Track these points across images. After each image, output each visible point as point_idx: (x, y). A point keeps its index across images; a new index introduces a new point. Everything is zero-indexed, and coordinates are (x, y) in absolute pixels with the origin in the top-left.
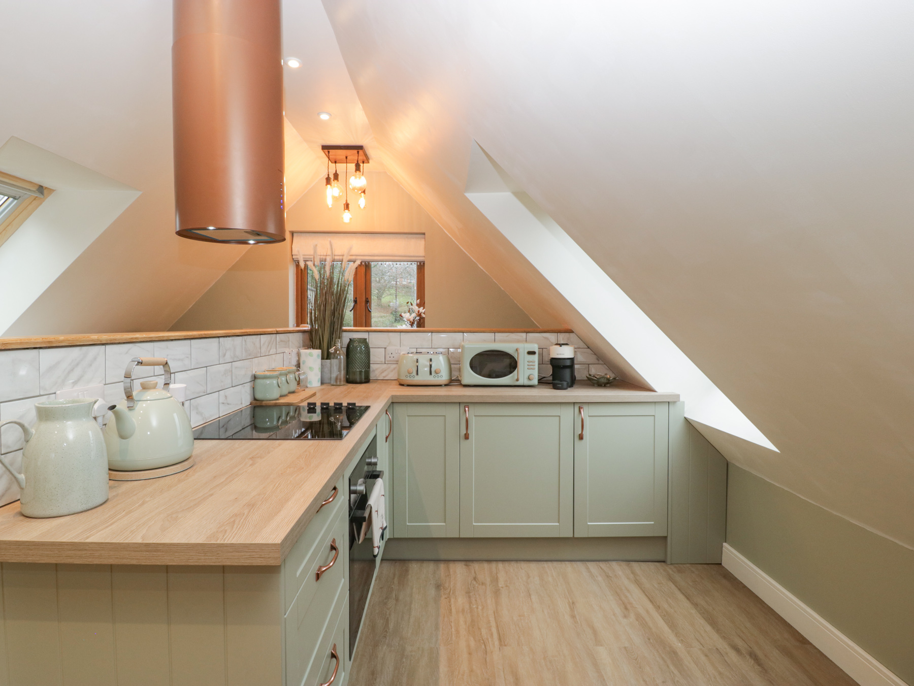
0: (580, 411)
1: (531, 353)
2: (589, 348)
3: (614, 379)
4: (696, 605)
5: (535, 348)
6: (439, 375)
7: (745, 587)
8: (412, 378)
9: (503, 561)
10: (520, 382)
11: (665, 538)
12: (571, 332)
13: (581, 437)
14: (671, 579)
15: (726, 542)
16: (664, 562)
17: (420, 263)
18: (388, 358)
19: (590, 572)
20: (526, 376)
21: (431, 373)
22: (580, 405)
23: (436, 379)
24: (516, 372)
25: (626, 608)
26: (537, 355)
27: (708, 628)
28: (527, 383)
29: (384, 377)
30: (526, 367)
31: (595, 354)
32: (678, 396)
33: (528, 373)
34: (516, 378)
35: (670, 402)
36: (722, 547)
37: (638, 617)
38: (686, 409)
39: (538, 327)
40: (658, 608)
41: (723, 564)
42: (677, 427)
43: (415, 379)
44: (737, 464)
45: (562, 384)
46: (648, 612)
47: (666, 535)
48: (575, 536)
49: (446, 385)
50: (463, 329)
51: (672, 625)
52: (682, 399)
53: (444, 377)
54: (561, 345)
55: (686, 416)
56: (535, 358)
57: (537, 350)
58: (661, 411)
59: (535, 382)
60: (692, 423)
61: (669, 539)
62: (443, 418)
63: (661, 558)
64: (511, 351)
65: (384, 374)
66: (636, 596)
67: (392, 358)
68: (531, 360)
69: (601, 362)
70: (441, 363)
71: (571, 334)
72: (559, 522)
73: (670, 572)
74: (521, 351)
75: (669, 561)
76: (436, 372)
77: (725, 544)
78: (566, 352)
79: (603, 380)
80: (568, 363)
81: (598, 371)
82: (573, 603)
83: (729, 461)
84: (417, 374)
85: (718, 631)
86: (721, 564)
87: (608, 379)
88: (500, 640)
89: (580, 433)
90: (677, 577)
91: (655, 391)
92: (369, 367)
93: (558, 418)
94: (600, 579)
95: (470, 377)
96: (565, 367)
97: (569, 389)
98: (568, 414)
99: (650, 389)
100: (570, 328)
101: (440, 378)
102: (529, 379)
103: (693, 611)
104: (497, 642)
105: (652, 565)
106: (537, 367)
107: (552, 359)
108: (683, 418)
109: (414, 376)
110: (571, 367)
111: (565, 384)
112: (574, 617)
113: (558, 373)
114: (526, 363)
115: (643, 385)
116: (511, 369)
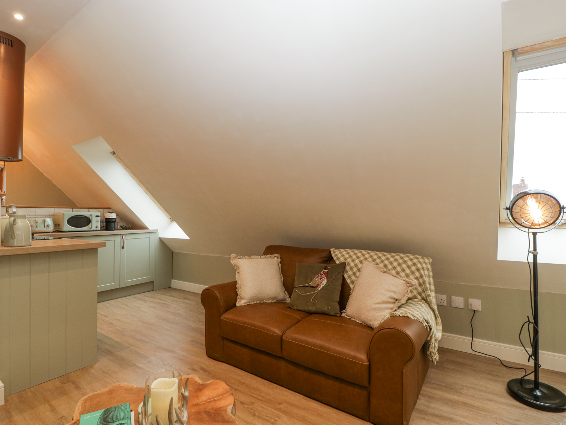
0: (123, 238)
1: (98, 216)
2: (118, 215)
4: (167, 295)
5: (99, 214)
6: (49, 227)
8: (33, 229)
10: (94, 228)
11: (153, 282)
13: (123, 248)
14: (156, 293)
20: (95, 226)
21: (45, 227)
22: (122, 235)
23: (48, 229)
24: (90, 224)
25: (145, 301)
26: (100, 217)
27: (172, 298)
28: (95, 229)
30: (95, 222)
31: (120, 218)
32: (157, 230)
33: (96, 225)
34: (91, 227)
35: (154, 232)
36: (171, 281)
37: (150, 301)
38: (160, 234)
39: (78, 206)
40: (155, 298)
41: (172, 287)
42: (157, 241)
43: (35, 230)
44: (176, 251)
46: (153, 300)
47: (153, 280)
48: (121, 287)
49: (52, 232)
50: (55, 207)
52: (158, 231)
53: (51, 228)
54: (110, 213)
55: (160, 237)
56: (99, 218)
58: (152, 236)
59: (99, 228)
60: (161, 239)
61: (155, 282)
63: (152, 290)
64: (88, 216)
66: (147, 298)
68: (97, 219)
69: (123, 221)
70: (49, 221)
72: (114, 283)
74: (93, 216)
75: (155, 290)
77: (172, 280)
78: (113, 216)
79: (127, 227)
80: (114, 220)
81: (124, 224)
82: (126, 305)
83: (173, 250)
84: (37, 227)
85: (174, 297)
86: (171, 287)
87: (129, 227)
89: (123, 246)
90: (158, 292)
93: (113, 241)
95: (67, 227)
96: (113, 222)
98: (117, 239)
100: (110, 207)
101: (50, 229)
102: (97, 227)
103: (166, 296)
104: (105, 317)
105: (149, 292)
106: (100, 222)
107: (106, 219)
108: (159, 238)
109: (35, 229)
110: (115, 222)
111: (114, 229)
112: (129, 307)
113: (108, 225)
114: (95, 221)
115: (144, 228)
116: (88, 223)
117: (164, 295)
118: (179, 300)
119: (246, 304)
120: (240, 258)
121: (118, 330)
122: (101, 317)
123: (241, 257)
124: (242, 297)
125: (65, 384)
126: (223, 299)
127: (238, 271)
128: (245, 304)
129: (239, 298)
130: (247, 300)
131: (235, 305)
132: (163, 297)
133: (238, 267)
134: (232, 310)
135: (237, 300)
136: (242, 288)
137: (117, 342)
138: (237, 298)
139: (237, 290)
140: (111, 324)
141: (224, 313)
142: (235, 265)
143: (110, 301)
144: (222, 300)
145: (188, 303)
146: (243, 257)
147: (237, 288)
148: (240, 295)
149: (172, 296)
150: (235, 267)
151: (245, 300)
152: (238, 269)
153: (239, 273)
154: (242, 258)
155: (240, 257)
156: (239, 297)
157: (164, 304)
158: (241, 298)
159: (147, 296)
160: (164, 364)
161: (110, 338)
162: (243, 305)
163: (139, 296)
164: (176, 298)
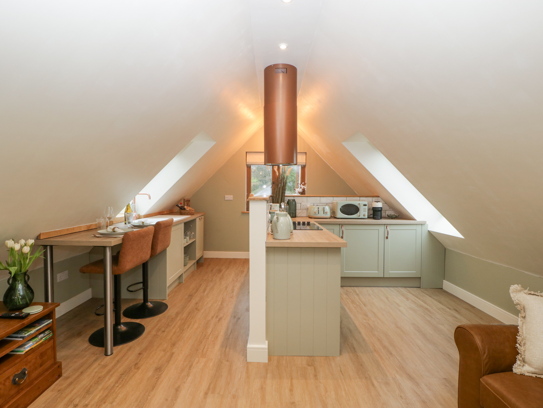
0: (387, 228)
1: (366, 205)
2: (386, 203)
3: (398, 216)
4: (434, 299)
5: (366, 203)
7: (452, 294)
8: (316, 215)
9: (356, 287)
10: (362, 216)
11: (420, 278)
12: (379, 197)
13: (387, 238)
14: (423, 292)
15: (444, 280)
16: (419, 288)
17: (303, 166)
18: (302, 208)
19: (391, 290)
20: (363, 214)
21: (324, 213)
22: (386, 225)
23: (326, 215)
24: (359, 212)
25: (407, 299)
27: (439, 304)
29: (300, 215)
30: (363, 211)
31: (389, 206)
33: (363, 213)
34: (359, 215)
35: (422, 224)
37: (412, 301)
38: (428, 227)
40: (419, 299)
41: (443, 289)
42: (425, 234)
44: (449, 248)
45: (378, 217)
46: (416, 300)
47: (420, 277)
48: (385, 277)
49: (329, 218)
51: (425, 303)
52: (427, 223)
53: (329, 215)
54: (377, 202)
55: (429, 230)
56: (366, 207)
57: (367, 204)
58: (419, 228)
59: (366, 217)
60: (430, 232)
61: (422, 278)
62: (333, 230)
63: (419, 286)
64: (357, 204)
65: (300, 214)
66: (410, 296)
67: (303, 208)
68: (365, 208)
69: (391, 210)
70: (327, 209)
71: (379, 198)
72: (378, 271)
73: (422, 290)
74: (361, 204)
75: (422, 287)
76: (326, 213)
78: (379, 205)
79: (394, 216)
80: (380, 209)
81: (391, 213)
82: (387, 297)
83: (446, 247)
84: (319, 213)
85: (442, 304)
87: (396, 216)
88: (364, 305)
89: (387, 236)
90: (425, 291)
91: (416, 220)
92: (296, 211)
93: (378, 230)
94: (395, 292)
95: (340, 214)
96: (379, 211)
97: (381, 220)
98: (382, 229)
99: (415, 220)
100: (378, 195)
102: (364, 215)
103: (433, 300)
104: (363, 306)
105: (415, 289)
106: (367, 211)
107: (373, 208)
108: (427, 231)
109: (317, 215)
110: (381, 211)
111: (379, 217)
112: (388, 301)
113: (375, 213)
114: (363, 209)
115: (411, 218)
116: (357, 212)
117: (430, 297)
118: (448, 310)
119: (534, 375)
120: (530, 294)
121: (370, 325)
122: (361, 304)
123: (532, 293)
124: (526, 360)
125: (309, 366)
126: (486, 352)
127: (523, 315)
128: (530, 375)
129: (519, 360)
130: (535, 368)
131: (509, 369)
132: (429, 299)
133: (524, 308)
134: (502, 374)
135: (515, 362)
136: (527, 346)
137: (364, 340)
138: (516, 358)
139: (518, 345)
140: (367, 315)
141: (487, 375)
142: (518, 304)
143: (374, 288)
144: (484, 353)
145: (457, 318)
146: (536, 293)
147: (518, 342)
148: (523, 356)
149: (440, 302)
150: (518, 307)
151: (532, 367)
152: (522, 311)
153: (524, 317)
154: (533, 295)
155: (529, 292)
156: (521, 359)
157: (427, 309)
158: (524, 361)
159: (411, 293)
160: (401, 397)
161: (360, 333)
162: (527, 374)
163: (403, 290)
164: (445, 306)
